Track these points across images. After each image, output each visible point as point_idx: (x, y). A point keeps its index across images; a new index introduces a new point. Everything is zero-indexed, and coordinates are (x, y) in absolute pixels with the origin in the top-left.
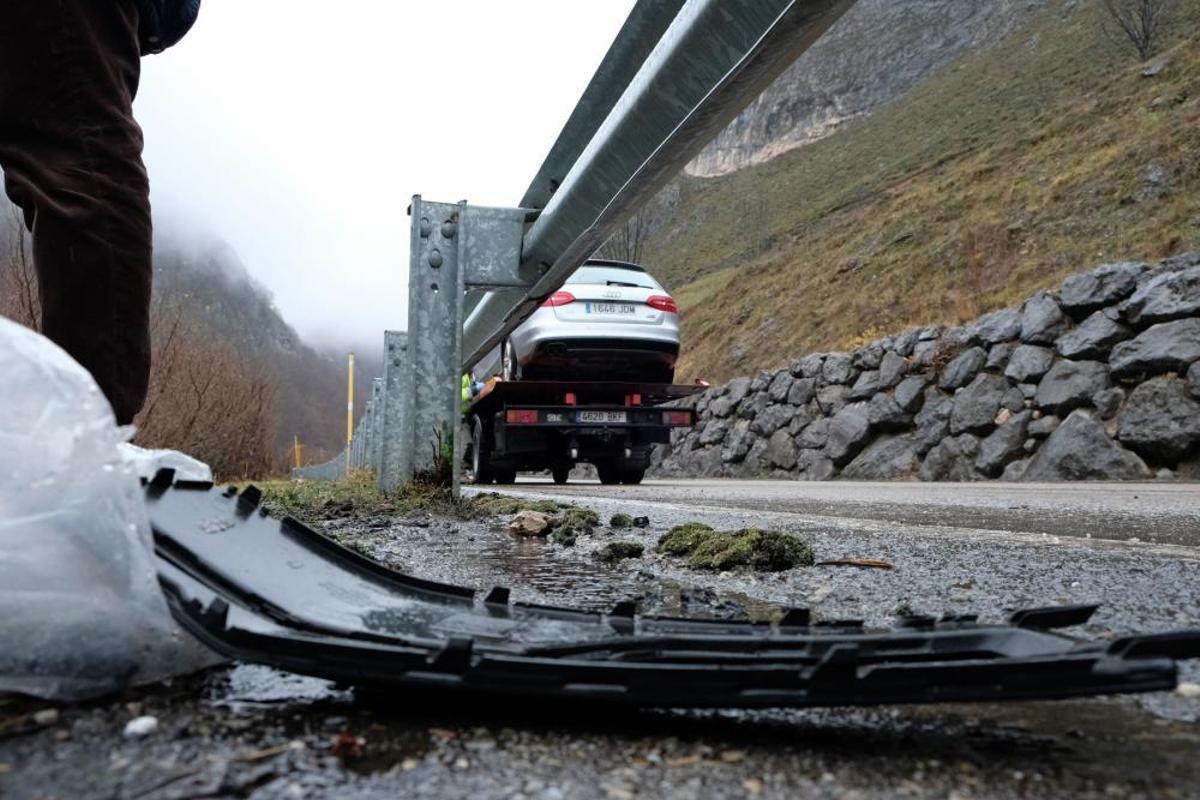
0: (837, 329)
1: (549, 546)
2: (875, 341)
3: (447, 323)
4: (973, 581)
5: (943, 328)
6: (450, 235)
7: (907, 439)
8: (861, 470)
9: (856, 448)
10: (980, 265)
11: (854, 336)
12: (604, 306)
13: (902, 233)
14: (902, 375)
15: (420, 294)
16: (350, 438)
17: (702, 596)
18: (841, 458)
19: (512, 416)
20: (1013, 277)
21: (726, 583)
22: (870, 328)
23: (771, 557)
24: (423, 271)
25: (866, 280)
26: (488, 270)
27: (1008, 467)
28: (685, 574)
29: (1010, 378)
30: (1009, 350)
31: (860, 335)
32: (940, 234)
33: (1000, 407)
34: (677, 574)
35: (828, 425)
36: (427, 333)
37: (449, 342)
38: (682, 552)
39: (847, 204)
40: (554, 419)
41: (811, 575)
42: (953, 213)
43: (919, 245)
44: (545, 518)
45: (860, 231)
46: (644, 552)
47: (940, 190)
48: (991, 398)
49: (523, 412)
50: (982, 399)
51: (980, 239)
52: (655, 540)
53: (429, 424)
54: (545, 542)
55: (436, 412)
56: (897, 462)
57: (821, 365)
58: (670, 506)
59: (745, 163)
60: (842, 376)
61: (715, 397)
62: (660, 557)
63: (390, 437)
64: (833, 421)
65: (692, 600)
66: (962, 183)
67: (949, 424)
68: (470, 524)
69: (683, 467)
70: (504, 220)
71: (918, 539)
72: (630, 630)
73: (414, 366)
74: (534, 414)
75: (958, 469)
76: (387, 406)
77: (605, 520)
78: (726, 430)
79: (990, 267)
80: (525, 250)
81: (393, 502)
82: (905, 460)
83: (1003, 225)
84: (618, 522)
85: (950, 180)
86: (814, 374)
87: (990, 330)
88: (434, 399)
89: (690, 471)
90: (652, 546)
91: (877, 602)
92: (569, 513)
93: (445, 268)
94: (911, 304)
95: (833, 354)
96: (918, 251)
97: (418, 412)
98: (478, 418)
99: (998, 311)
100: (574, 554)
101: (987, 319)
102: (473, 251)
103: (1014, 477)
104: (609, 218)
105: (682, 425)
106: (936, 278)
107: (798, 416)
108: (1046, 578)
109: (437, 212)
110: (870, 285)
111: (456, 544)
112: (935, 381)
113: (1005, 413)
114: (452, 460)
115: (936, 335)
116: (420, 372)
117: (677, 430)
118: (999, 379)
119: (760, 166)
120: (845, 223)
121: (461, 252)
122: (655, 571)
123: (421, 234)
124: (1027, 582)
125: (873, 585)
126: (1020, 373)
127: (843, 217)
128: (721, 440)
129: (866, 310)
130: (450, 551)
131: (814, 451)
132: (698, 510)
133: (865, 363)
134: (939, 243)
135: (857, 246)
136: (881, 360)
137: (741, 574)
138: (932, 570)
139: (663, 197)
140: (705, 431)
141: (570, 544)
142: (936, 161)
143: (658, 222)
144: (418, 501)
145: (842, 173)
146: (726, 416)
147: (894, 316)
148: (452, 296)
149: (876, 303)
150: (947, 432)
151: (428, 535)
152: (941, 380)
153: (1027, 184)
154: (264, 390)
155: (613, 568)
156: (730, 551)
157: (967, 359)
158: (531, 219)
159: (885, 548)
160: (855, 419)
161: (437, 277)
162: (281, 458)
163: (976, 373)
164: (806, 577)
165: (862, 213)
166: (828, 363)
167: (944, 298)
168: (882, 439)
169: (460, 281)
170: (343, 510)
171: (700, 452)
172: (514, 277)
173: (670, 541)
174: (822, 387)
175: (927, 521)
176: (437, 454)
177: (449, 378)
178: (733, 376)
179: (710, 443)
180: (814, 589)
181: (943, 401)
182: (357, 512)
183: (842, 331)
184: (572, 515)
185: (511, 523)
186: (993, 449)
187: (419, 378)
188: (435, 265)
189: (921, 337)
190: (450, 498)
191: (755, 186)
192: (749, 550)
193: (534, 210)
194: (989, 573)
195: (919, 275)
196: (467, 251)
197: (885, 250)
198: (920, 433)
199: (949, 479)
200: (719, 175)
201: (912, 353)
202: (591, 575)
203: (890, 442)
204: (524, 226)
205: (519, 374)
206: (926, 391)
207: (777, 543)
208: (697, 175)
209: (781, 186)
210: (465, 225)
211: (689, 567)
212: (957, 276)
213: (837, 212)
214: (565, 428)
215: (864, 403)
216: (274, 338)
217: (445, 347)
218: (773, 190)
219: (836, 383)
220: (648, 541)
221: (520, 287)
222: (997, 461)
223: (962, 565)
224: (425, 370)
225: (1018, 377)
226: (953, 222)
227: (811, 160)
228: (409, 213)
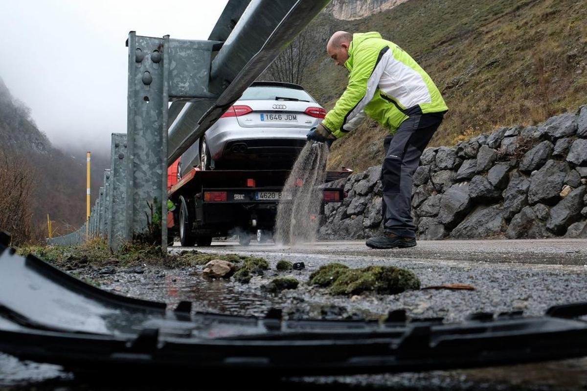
0: (446, 130)
1: (231, 284)
2: (474, 138)
3: (156, 125)
4: (530, 296)
5: (522, 128)
6: (158, 61)
7: (497, 209)
8: (464, 232)
9: (461, 216)
10: (547, 81)
11: (458, 135)
12: (274, 115)
13: (492, 59)
14: (493, 162)
15: (136, 104)
16: (88, 214)
17: (336, 311)
18: (449, 223)
19: (208, 196)
20: (571, 90)
21: (355, 304)
22: (469, 128)
23: (389, 285)
24: (138, 87)
25: (466, 94)
26: (185, 86)
27: (569, 227)
28: (327, 299)
29: (570, 163)
30: (569, 143)
31: (462, 133)
32: (518, 60)
33: (564, 184)
34: (321, 299)
35: (440, 199)
36: (141, 133)
37: (158, 138)
38: (326, 284)
39: (451, 39)
40: (239, 197)
41: (417, 296)
42: (528, 44)
43: (504, 68)
44: (229, 265)
45: (461, 58)
46: (299, 285)
47: (518, 28)
48: (557, 178)
49: (216, 193)
50: (550, 179)
51: (547, 62)
52: (307, 278)
53: (144, 199)
54: (229, 281)
55: (148, 190)
56: (490, 225)
57: (435, 156)
58: (322, 256)
59: (377, 10)
60: (449, 163)
61: (357, 181)
62: (310, 288)
63: (117, 212)
64: (444, 196)
65: (329, 313)
66: (534, 22)
67: (527, 196)
68: (174, 271)
69: (335, 232)
70: (197, 49)
71: (496, 271)
72: (278, 328)
73: (132, 157)
74: (225, 194)
75: (534, 229)
76: (115, 189)
77: (273, 266)
78: (366, 204)
79: (554, 83)
80: (213, 71)
81: (117, 257)
82: (496, 224)
83: (563, 53)
84: (282, 266)
85: (525, 21)
86: (429, 162)
87: (555, 128)
88: (147, 181)
89: (340, 235)
90: (305, 281)
91: (461, 311)
92: (247, 261)
93: (154, 85)
94: (499, 111)
95: (443, 147)
96: (503, 72)
97: (136, 191)
98: (182, 198)
99: (561, 115)
100: (248, 288)
101: (553, 121)
102: (175, 72)
103: (574, 235)
104: (272, 45)
105: (333, 201)
106: (516, 92)
107: (418, 194)
108: (581, 292)
109: (147, 43)
110: (469, 97)
111: (163, 284)
112: (516, 166)
113: (567, 188)
114: (161, 225)
115: (517, 133)
116: (137, 161)
117: (331, 204)
118: (562, 164)
119: (388, 11)
120: (450, 53)
121: (166, 73)
122: (306, 297)
123: (136, 60)
124: (568, 296)
125: (460, 301)
126: (578, 159)
127: (448, 48)
128: (363, 211)
129: (467, 116)
130: (158, 288)
131: (430, 219)
132: (342, 258)
133: (465, 153)
134: (518, 66)
135: (459, 70)
136: (478, 152)
137: (367, 296)
138: (503, 290)
139: (318, 35)
140: (351, 205)
141: (247, 282)
142: (515, 6)
143: (314, 53)
144: (135, 255)
145: (448, 16)
146: (366, 195)
147: (487, 119)
148: (160, 105)
149: (474, 110)
150: (525, 203)
151: (142, 279)
152: (521, 165)
153: (580, 22)
154: (24, 181)
155: (276, 296)
156: (360, 281)
157: (539, 150)
158: (217, 48)
159: (472, 277)
160: (460, 194)
161: (149, 91)
162: (37, 231)
163: (545, 160)
164: (413, 298)
165: (462, 45)
166: (439, 154)
167: (522, 106)
168: (479, 208)
169: (165, 94)
170: (81, 263)
171: (347, 221)
172: (205, 91)
173: (318, 277)
174: (435, 172)
175: (504, 261)
176: (150, 222)
177: (158, 166)
178: (370, 165)
179: (354, 214)
180: (417, 305)
181: (522, 180)
182: (91, 264)
183: (449, 131)
184: (249, 263)
185: (203, 269)
186: (559, 214)
187: (135, 165)
188: (147, 83)
189: (506, 135)
190: (161, 253)
191: (384, 26)
192: (373, 281)
193: (219, 42)
194: (542, 290)
195: (504, 90)
196: (170, 72)
197: (480, 72)
198: (506, 204)
199: (527, 237)
200: (357, 18)
201: (499, 146)
202: (260, 301)
203: (485, 211)
204: (212, 54)
205: (213, 166)
206: (510, 174)
207: (393, 275)
208: (342, 19)
209: (403, 26)
210: (168, 54)
211: (330, 294)
212: (531, 90)
213: (444, 45)
214: (246, 204)
215: (466, 183)
216: (31, 142)
217: (155, 143)
218: (398, 29)
219: (446, 168)
220: (302, 278)
221: (210, 98)
222: (562, 223)
223: (524, 287)
224: (140, 160)
225: (576, 162)
226: (528, 51)
227: (425, 7)
228: (127, 45)
